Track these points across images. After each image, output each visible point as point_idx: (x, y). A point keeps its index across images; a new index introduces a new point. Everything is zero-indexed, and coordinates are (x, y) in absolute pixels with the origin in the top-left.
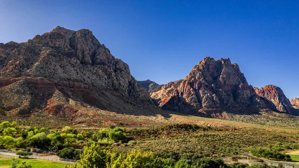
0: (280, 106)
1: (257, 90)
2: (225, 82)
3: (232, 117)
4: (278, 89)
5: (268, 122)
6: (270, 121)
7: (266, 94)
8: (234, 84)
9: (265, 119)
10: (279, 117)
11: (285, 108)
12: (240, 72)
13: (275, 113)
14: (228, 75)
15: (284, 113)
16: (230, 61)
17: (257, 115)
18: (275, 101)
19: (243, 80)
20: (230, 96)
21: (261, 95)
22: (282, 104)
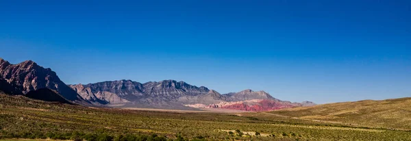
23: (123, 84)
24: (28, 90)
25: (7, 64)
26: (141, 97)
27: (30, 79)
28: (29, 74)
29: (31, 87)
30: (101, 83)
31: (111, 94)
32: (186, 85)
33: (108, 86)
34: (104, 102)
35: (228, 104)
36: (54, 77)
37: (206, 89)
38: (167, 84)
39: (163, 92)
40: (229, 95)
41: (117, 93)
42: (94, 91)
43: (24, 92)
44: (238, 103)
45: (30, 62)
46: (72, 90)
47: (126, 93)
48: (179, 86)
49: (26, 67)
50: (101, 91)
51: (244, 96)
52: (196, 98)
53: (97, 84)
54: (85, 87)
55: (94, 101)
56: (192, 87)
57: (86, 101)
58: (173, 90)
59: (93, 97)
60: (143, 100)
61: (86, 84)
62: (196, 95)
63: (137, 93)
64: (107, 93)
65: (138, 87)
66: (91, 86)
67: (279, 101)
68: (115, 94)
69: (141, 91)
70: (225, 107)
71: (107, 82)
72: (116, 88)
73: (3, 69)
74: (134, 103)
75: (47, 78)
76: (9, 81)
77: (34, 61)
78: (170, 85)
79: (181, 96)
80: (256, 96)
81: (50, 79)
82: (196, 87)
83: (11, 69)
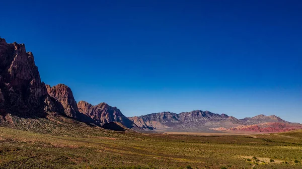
0: (68, 108)
1: (49, 88)
2: (15, 75)
3: (18, 122)
4: (69, 90)
5: (55, 128)
6: (57, 128)
7: (57, 95)
8: (26, 78)
9: (52, 125)
10: (66, 122)
11: (72, 111)
12: (34, 64)
13: (63, 118)
14: (21, 66)
15: (70, 118)
16: (24, 48)
17: (45, 120)
18: (64, 103)
19: (36, 75)
20: (18, 93)
21: (51, 95)
22: (70, 107)
23: (164, 115)
24: (104, 122)
25: (90, 105)
26: (177, 124)
27: (105, 115)
28: (104, 112)
29: (105, 120)
30: (150, 115)
31: (156, 122)
32: (209, 113)
33: (154, 116)
34: (152, 128)
35: (244, 127)
36: (119, 113)
37: (226, 116)
38: (196, 113)
39: (193, 119)
40: (246, 119)
41: (160, 121)
42: (144, 121)
43: (101, 124)
44: (253, 125)
45: (103, 104)
46: (130, 120)
47: (167, 122)
48: (205, 114)
49: (101, 107)
50: (150, 120)
51: (258, 120)
52: (218, 123)
53: (147, 115)
54: (139, 118)
55: (145, 128)
56: (215, 114)
57: (140, 128)
58: (201, 118)
59: (144, 125)
60: (178, 126)
61: (139, 116)
62: (218, 120)
63: (174, 121)
64: (153, 122)
65: (175, 116)
66: (143, 117)
67: (289, 123)
68: (159, 123)
69: (177, 119)
70: (242, 130)
71: (153, 114)
72: (160, 118)
73: (88, 109)
74: (172, 128)
75: (114, 114)
76: (92, 117)
77: (106, 103)
78: (198, 114)
79: (206, 122)
80: (268, 119)
81: (117, 114)
82: (218, 115)
83: (93, 109)
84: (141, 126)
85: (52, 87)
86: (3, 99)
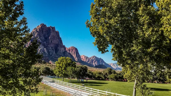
0: (76, 59)
4: (76, 49)
7: (70, 52)
8: (56, 43)
11: (78, 60)
12: (60, 37)
15: (78, 62)
16: (55, 28)
18: (74, 56)
19: (61, 41)
20: (53, 50)
21: (68, 52)
22: (77, 58)
25: (87, 57)
27: (95, 62)
28: (94, 60)
29: (95, 65)
36: (103, 61)
43: (93, 66)
45: (94, 56)
46: (109, 65)
49: (93, 58)
54: (113, 64)
55: (118, 69)
73: (86, 59)
75: (100, 61)
76: (89, 63)
83: (89, 59)
84: (115, 68)
85: (68, 48)
86: (47, 53)
